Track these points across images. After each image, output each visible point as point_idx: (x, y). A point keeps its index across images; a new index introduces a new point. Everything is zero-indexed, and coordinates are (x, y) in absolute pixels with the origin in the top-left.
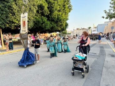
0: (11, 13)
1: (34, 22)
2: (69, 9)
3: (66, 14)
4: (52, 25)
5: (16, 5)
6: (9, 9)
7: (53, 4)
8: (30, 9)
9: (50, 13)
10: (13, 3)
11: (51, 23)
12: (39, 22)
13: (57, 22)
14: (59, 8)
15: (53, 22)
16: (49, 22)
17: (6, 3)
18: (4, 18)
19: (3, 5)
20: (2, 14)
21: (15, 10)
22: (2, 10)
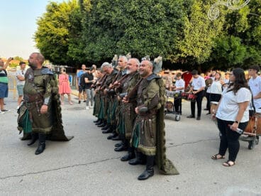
1: (213, 48)
4: (250, 53)
5: (190, 20)
8: (212, 23)
9: (250, 26)
10: (186, 18)
11: (248, 49)
12: (222, 48)
15: (254, 47)
16: (244, 49)
17: (174, 20)
19: (170, 24)
20: (166, 38)
21: (187, 29)
22: (167, 32)
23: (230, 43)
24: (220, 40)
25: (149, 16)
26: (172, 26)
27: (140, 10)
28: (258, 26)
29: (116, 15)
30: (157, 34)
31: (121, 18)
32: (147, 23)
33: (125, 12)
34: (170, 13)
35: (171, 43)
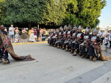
0: (46, 13)
2: (102, 6)
3: (98, 10)
5: (50, 6)
7: (83, 2)
8: (61, 8)
9: (79, 10)
10: (48, 5)
13: (86, 19)
14: (90, 5)
15: (82, 19)
17: (43, 5)
19: (41, 7)
21: (49, 10)
22: (40, 11)
23: (71, 17)
24: (67, 16)
25: (31, 3)
26: (42, 8)
28: (82, 10)
31: (18, 3)
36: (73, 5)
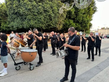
0: (50, 19)
1: (63, 24)
2: (93, 11)
3: (91, 15)
4: (77, 26)
5: (53, 13)
6: (49, 16)
8: (62, 15)
11: (76, 24)
12: (67, 24)
13: (81, 23)
14: (84, 11)
15: (78, 23)
16: (74, 24)
17: (47, 13)
18: (46, 23)
20: (45, 20)
21: (52, 17)
23: (69, 22)
24: (66, 21)
25: (37, 11)
27: (33, 8)
28: (78, 16)
29: (22, 10)
30: (41, 19)
31: (24, 11)
32: (36, 14)
33: (26, 9)
34: (45, 10)
35: (47, 22)
36: (71, 12)
